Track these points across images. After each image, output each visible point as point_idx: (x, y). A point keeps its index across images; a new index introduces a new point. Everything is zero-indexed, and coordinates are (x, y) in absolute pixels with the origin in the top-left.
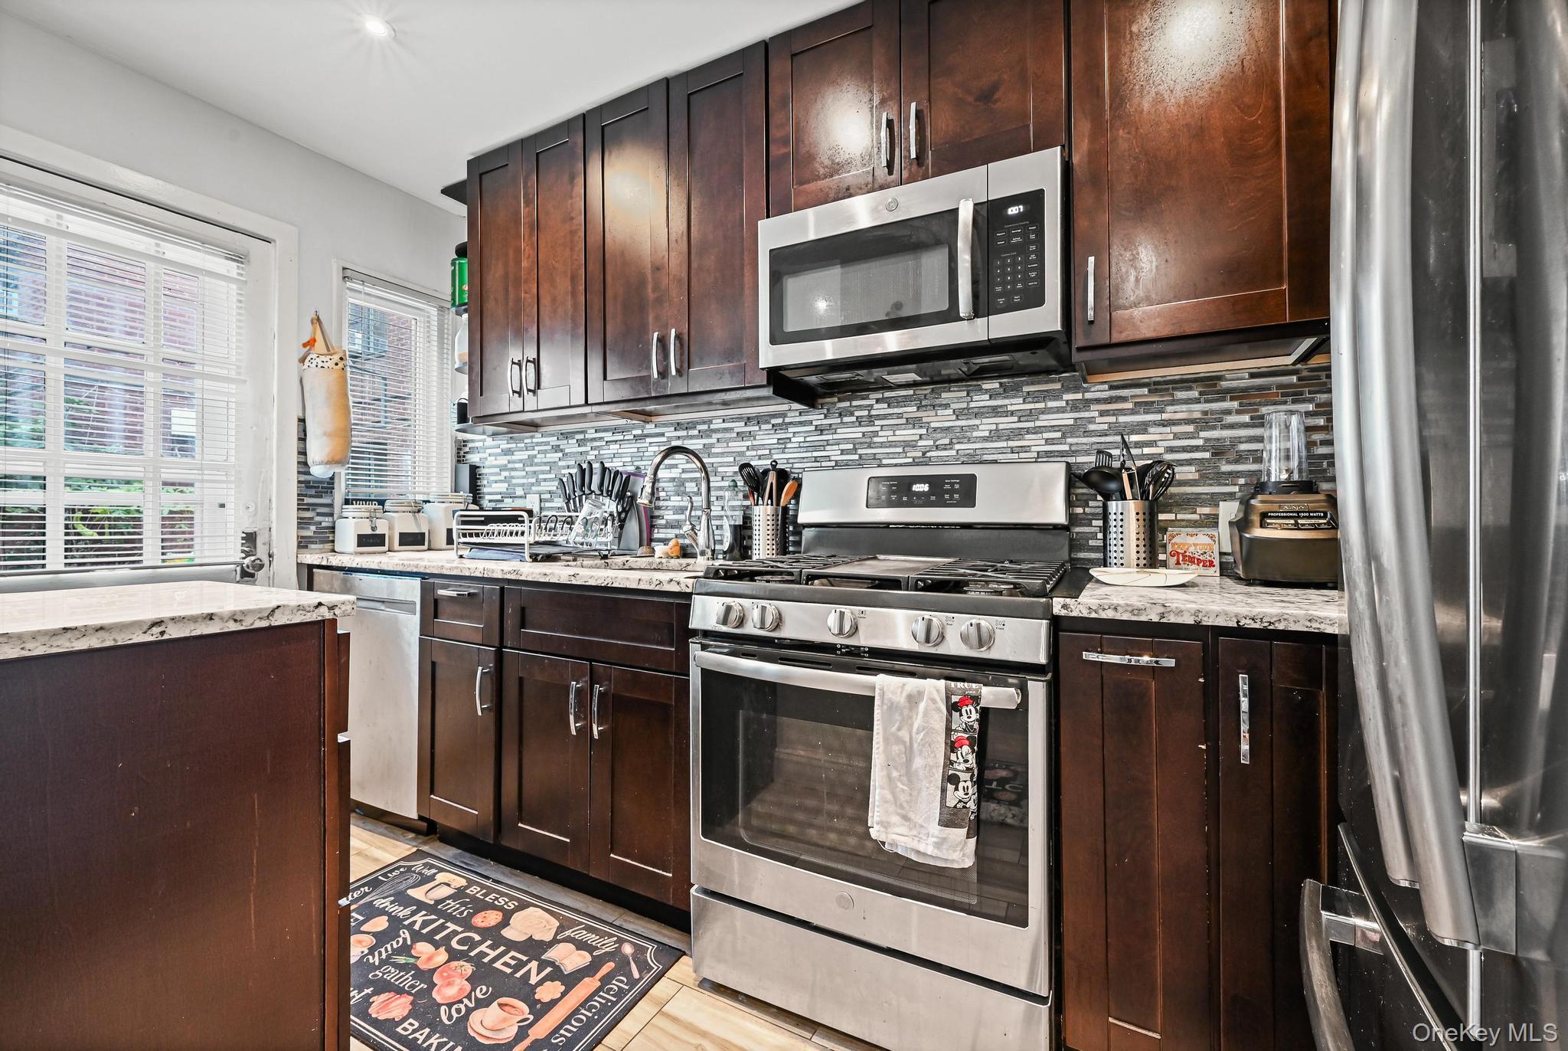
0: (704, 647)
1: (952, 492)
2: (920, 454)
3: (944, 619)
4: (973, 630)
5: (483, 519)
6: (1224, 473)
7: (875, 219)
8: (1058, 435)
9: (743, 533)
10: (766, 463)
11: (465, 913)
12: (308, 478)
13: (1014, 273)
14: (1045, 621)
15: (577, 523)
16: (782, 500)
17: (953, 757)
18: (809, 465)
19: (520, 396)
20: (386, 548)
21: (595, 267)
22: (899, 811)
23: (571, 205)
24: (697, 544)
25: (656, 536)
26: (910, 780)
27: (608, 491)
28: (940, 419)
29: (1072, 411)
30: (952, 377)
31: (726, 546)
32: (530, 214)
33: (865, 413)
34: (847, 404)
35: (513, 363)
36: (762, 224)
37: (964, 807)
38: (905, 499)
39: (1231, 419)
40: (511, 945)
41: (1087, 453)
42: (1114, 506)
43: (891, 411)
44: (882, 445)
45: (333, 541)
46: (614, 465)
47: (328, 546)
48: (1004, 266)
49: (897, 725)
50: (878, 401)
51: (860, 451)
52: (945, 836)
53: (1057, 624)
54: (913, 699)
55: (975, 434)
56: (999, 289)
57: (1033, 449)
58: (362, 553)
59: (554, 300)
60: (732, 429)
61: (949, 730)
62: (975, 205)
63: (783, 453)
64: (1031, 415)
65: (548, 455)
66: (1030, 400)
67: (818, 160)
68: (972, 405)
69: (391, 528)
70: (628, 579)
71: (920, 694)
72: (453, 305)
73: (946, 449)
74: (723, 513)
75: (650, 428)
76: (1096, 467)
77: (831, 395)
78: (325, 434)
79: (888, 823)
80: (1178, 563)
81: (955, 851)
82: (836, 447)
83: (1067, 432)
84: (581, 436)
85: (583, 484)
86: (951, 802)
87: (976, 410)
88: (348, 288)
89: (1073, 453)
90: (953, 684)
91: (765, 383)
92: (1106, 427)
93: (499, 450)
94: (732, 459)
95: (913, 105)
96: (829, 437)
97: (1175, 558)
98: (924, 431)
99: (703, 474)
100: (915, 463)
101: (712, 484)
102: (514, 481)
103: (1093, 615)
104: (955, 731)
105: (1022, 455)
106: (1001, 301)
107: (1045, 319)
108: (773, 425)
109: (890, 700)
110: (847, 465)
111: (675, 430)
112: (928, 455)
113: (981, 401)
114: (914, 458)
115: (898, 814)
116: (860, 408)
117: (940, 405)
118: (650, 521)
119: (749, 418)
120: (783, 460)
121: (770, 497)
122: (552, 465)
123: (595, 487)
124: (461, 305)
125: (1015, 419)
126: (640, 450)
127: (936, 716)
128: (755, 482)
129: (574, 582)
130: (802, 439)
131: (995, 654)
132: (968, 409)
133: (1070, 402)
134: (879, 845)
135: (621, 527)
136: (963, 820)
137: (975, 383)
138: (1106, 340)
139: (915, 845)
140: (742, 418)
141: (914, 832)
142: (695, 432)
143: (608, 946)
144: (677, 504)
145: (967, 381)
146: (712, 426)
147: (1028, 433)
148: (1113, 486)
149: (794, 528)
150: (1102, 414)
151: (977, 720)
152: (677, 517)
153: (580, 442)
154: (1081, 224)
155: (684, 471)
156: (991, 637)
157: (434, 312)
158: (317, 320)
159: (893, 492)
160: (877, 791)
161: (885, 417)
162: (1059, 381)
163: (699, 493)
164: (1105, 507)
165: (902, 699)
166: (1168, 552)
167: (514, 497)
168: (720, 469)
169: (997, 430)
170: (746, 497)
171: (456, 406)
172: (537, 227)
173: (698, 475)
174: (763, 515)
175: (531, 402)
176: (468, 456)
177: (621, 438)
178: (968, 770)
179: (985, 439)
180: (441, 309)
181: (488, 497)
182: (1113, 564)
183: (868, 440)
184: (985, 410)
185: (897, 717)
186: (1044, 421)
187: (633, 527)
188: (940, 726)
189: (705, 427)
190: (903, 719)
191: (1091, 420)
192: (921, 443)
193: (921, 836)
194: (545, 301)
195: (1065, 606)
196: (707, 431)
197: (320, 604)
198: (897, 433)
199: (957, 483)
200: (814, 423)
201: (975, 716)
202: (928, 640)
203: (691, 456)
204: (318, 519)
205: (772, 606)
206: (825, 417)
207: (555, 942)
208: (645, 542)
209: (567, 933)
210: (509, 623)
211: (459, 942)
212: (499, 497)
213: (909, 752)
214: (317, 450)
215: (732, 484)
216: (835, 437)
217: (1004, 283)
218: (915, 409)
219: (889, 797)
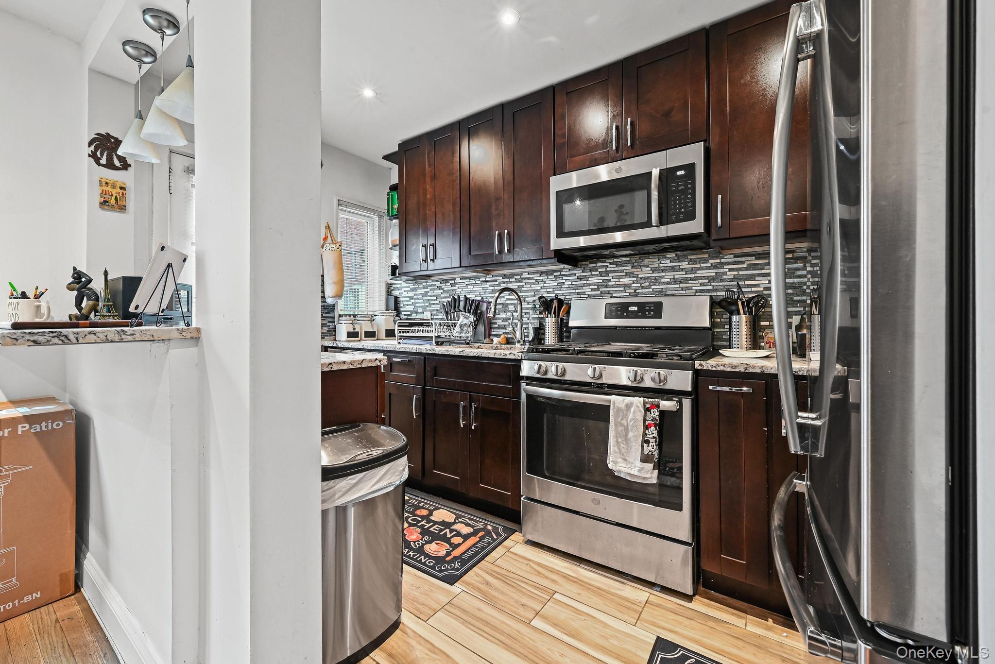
0: (528, 384)
1: (649, 311)
2: (633, 291)
3: (643, 371)
4: (657, 376)
5: (408, 324)
6: (795, 301)
7: (609, 177)
8: (707, 281)
9: (539, 331)
10: (552, 296)
11: (411, 510)
12: (325, 304)
13: (680, 203)
14: (691, 372)
15: (457, 326)
16: (560, 315)
17: (647, 432)
18: (574, 296)
19: (425, 263)
20: (359, 339)
21: (465, 199)
22: (622, 456)
23: (453, 167)
24: (516, 337)
25: (493, 333)
26: (627, 443)
27: (468, 310)
28: (644, 272)
29: (714, 269)
30: (650, 251)
31: (530, 338)
32: (431, 171)
33: (604, 270)
34: (594, 265)
35: (423, 246)
36: (552, 179)
37: (652, 454)
38: (625, 314)
39: (799, 273)
40: (435, 523)
41: (721, 290)
42: (735, 318)
43: (617, 269)
44: (613, 286)
45: (335, 335)
46: (471, 296)
47: (333, 337)
48: (675, 201)
49: (620, 418)
50: (611, 263)
51: (601, 290)
52: (643, 467)
53: (697, 374)
54: (628, 406)
55: (662, 280)
56: (672, 211)
57: (694, 288)
58: (349, 341)
59: (443, 214)
60: (533, 277)
61: (645, 420)
62: (660, 170)
63: (560, 290)
64: (692, 271)
65: (435, 291)
66: (692, 263)
67: (580, 145)
68: (661, 265)
69: (361, 329)
70: (489, 353)
71: (632, 404)
72: (388, 215)
73: (647, 288)
74: (528, 321)
75: (489, 277)
76: (725, 298)
77: (586, 260)
78: (333, 283)
79: (617, 462)
80: (770, 347)
81: (647, 474)
82: (589, 287)
83: (711, 279)
84: (453, 282)
85: (455, 307)
86: (646, 452)
87: (663, 268)
88: (340, 210)
89: (715, 290)
90: (647, 400)
91: (553, 256)
92: (732, 277)
93: (409, 289)
94: (533, 293)
95: (629, 119)
96: (585, 282)
97: (769, 345)
98: (635, 279)
99: (519, 302)
100: (630, 295)
101: (523, 306)
102: (417, 305)
103: (714, 369)
104: (648, 420)
105: (687, 291)
106: (674, 217)
107: (696, 226)
108: (555, 276)
109: (618, 406)
110: (594, 296)
111: (503, 278)
112: (638, 291)
113: (666, 263)
114: (630, 293)
115: (621, 458)
116: (601, 267)
117: (644, 266)
118: (490, 325)
119: (542, 272)
120: (560, 293)
121: (554, 313)
122: (437, 296)
123: (461, 307)
124: (392, 216)
125: (684, 273)
126: (484, 289)
127: (639, 414)
128: (546, 305)
129: (462, 354)
130: (570, 283)
131: (667, 387)
132: (659, 267)
133: (713, 264)
134: (611, 472)
135: (475, 328)
136: (651, 460)
137: (662, 254)
138: (728, 237)
139: (629, 471)
140: (538, 272)
141: (629, 466)
142: (514, 280)
143: (480, 526)
144: (504, 316)
145: (658, 253)
146: (522, 276)
147: (691, 280)
148: (733, 308)
149: (566, 329)
150: (730, 270)
151: (658, 415)
152: (504, 323)
153: (452, 285)
154: (714, 178)
155: (507, 299)
156: (666, 379)
157: (376, 218)
158: (328, 227)
159: (619, 311)
160: (612, 448)
161: (614, 272)
162: (707, 253)
163: (516, 311)
164: (730, 319)
165: (623, 406)
166: (765, 342)
167: (417, 313)
168: (527, 299)
169: (674, 278)
170: (541, 313)
171: (390, 267)
172: (434, 177)
173: (516, 302)
174: (550, 323)
175: (431, 266)
176: (393, 292)
177: (474, 282)
178: (654, 438)
179: (668, 283)
180: (380, 217)
181: (403, 313)
182: (734, 347)
183: (605, 284)
184: (668, 268)
185: (621, 414)
186: (700, 273)
187: (481, 328)
188: (641, 418)
189: (519, 277)
190: (624, 415)
191: (725, 274)
192: (633, 285)
193: (632, 467)
194: (439, 215)
195: (700, 365)
196: (519, 279)
197: (376, 359)
198: (621, 280)
199: (652, 306)
200: (577, 275)
201: (657, 413)
202: (635, 380)
203: (514, 293)
204: (328, 324)
205: (561, 365)
206: (583, 272)
207: (454, 523)
208: (487, 336)
209: (460, 520)
210: (428, 374)
211: (411, 520)
212: (409, 313)
213: (626, 430)
214: (330, 291)
215: (533, 306)
216: (588, 282)
217: (675, 209)
218: (630, 267)
219: (617, 450)
